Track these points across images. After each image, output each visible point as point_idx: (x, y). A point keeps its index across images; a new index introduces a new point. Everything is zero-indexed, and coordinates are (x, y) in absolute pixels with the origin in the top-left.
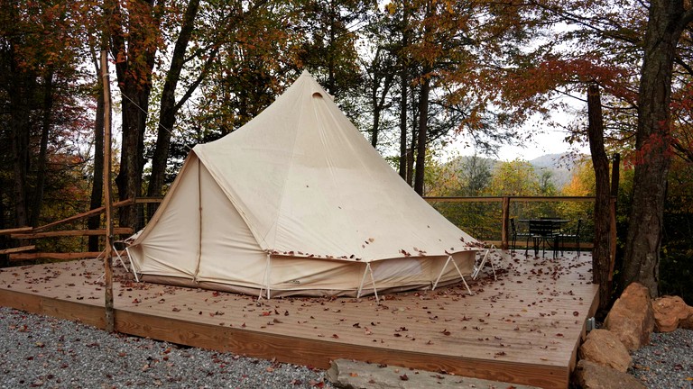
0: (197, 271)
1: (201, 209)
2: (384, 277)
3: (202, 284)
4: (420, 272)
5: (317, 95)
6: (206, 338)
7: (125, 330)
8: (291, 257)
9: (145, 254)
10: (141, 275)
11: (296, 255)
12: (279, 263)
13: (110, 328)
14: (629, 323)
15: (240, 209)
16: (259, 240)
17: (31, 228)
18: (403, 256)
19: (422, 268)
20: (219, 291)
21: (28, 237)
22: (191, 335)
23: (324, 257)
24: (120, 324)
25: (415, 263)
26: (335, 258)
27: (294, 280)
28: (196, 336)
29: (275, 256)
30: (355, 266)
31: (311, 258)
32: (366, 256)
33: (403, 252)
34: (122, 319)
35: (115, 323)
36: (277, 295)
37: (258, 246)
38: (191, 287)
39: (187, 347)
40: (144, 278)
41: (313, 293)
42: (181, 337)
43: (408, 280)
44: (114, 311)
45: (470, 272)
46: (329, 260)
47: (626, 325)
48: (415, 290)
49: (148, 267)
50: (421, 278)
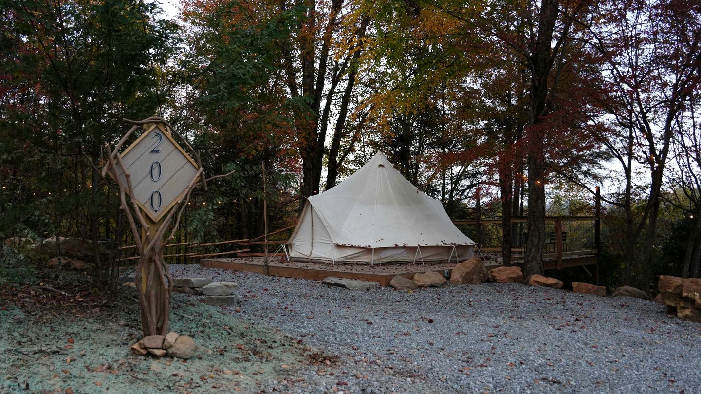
0: (311, 254)
1: (312, 226)
2: (386, 256)
3: (313, 260)
4: (406, 255)
5: (381, 165)
7: (271, 274)
8: (344, 247)
9: (293, 248)
11: (347, 245)
12: (339, 250)
13: (266, 273)
15: (326, 225)
16: (333, 239)
17: (248, 240)
18: (394, 246)
19: (407, 253)
21: (246, 244)
22: (291, 273)
23: (357, 246)
24: (270, 272)
25: (402, 250)
26: (362, 246)
27: (345, 257)
29: (338, 246)
30: (368, 250)
31: (352, 247)
32: (374, 246)
33: (394, 244)
34: (271, 269)
35: (268, 272)
36: (338, 263)
37: (332, 241)
40: (291, 259)
41: (352, 262)
42: (288, 274)
44: (268, 267)
46: (359, 248)
49: (293, 254)
50: (407, 258)
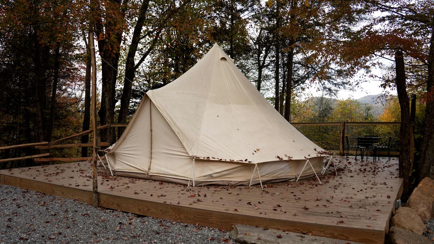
0: (149, 169)
1: (151, 130)
2: (266, 173)
3: (153, 178)
4: (289, 170)
5: (224, 59)
6: (155, 211)
7: (105, 205)
8: (208, 161)
9: (117, 158)
10: (114, 172)
11: (211, 159)
12: (200, 164)
13: (96, 204)
14: (424, 203)
15: (176, 130)
16: (188, 150)
17: (47, 143)
18: (278, 159)
19: (290, 168)
20: (163, 181)
21: (45, 148)
22: (146, 209)
23: (228, 160)
24: (102, 202)
25: (285, 164)
26: (235, 161)
27: (210, 175)
28: (149, 210)
29: (198, 160)
30: (247, 166)
31: (220, 161)
32: (255, 160)
33: (278, 157)
34: (103, 198)
35: (99, 201)
36: (199, 184)
37: (187, 153)
38: (145, 179)
39: (143, 216)
40: (116, 173)
41: (221, 183)
42: (139, 210)
43: (281, 175)
44: (98, 193)
45: (320, 170)
46: (232, 162)
47: (421, 204)
48: (285, 181)
49: (119, 166)
50: (289, 174)
